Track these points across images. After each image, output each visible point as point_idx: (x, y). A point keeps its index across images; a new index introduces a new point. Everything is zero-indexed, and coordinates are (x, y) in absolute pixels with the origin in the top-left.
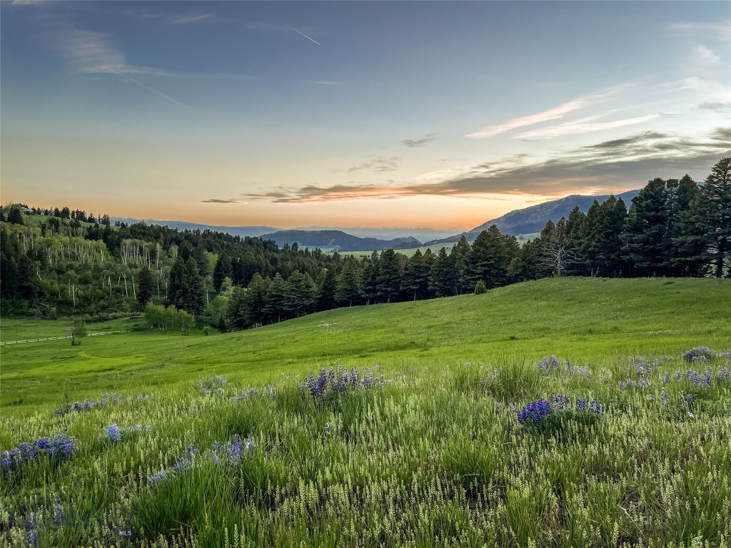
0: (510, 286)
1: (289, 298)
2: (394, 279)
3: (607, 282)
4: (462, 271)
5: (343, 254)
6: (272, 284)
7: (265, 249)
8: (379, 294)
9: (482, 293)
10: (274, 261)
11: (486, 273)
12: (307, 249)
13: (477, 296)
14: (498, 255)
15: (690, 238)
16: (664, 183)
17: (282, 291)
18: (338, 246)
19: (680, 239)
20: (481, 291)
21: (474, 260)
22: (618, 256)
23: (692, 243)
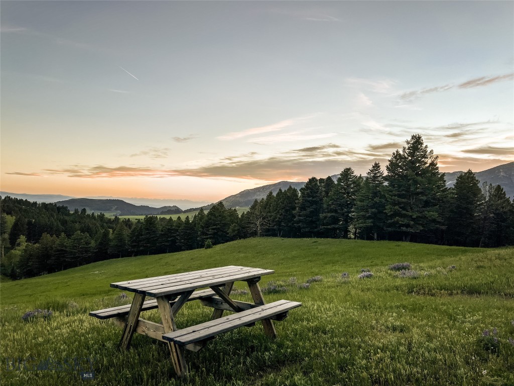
0: (228, 243)
1: (72, 252)
2: (152, 238)
3: (283, 241)
4: (199, 233)
5: (122, 218)
6: (58, 242)
7: (59, 212)
8: (141, 248)
9: (209, 248)
10: (64, 223)
11: (214, 234)
12: (93, 214)
13: (205, 250)
14: (223, 222)
15: (329, 215)
16: (317, 180)
17: (66, 247)
18: (119, 211)
19: (324, 214)
20: (209, 247)
21: (207, 225)
22: (293, 224)
23: (330, 217)
